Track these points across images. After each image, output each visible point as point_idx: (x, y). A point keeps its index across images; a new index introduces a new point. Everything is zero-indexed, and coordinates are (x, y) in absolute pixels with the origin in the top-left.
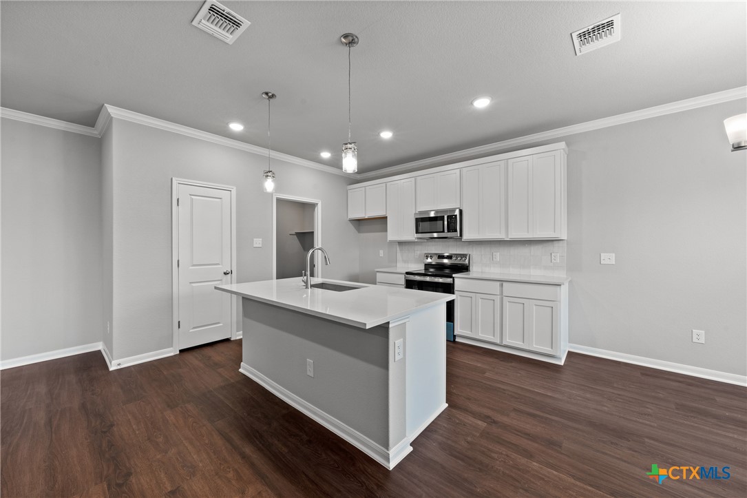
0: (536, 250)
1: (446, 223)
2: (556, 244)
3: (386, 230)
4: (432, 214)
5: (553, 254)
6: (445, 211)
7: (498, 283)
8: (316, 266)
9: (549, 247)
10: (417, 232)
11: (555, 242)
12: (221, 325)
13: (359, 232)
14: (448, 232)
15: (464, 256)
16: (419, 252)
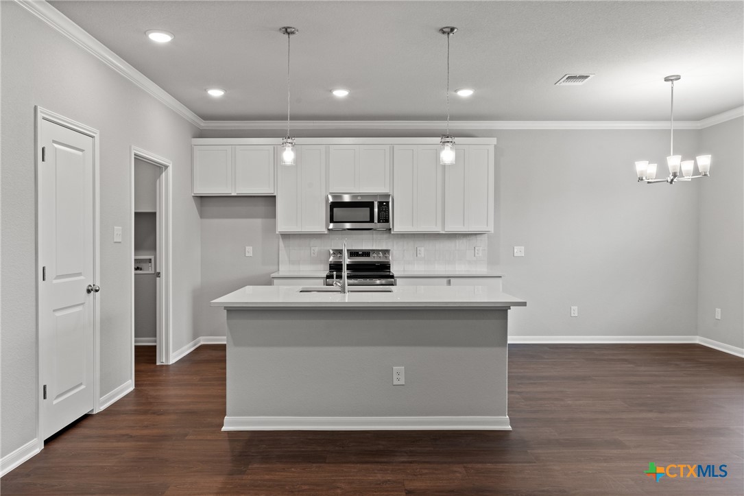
0: (460, 244)
1: (376, 210)
2: (479, 238)
3: (273, 215)
4: (347, 199)
5: (476, 248)
6: (375, 196)
7: (445, 280)
8: (163, 275)
9: (473, 240)
10: (332, 221)
11: (478, 236)
12: (83, 387)
13: (202, 215)
14: (379, 222)
15: (386, 252)
16: (317, 249)
